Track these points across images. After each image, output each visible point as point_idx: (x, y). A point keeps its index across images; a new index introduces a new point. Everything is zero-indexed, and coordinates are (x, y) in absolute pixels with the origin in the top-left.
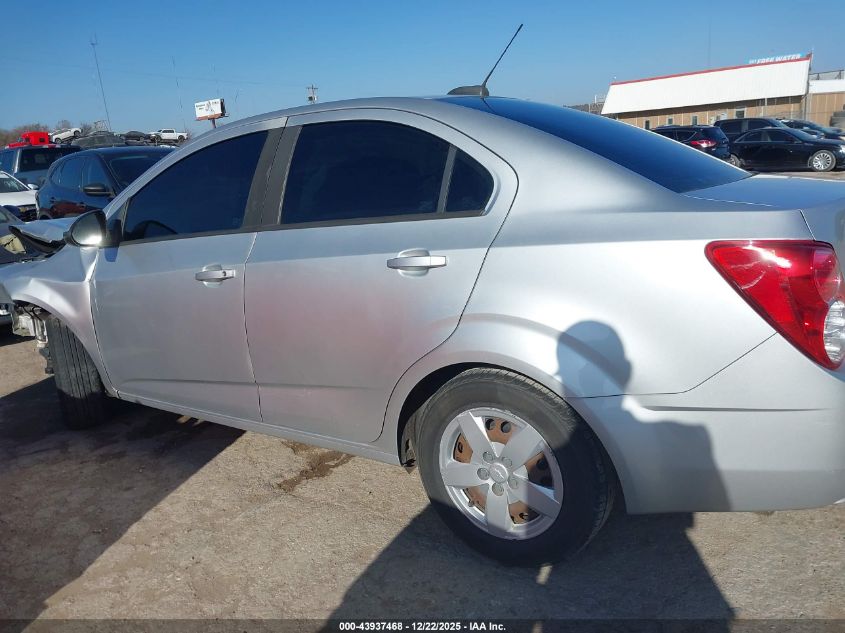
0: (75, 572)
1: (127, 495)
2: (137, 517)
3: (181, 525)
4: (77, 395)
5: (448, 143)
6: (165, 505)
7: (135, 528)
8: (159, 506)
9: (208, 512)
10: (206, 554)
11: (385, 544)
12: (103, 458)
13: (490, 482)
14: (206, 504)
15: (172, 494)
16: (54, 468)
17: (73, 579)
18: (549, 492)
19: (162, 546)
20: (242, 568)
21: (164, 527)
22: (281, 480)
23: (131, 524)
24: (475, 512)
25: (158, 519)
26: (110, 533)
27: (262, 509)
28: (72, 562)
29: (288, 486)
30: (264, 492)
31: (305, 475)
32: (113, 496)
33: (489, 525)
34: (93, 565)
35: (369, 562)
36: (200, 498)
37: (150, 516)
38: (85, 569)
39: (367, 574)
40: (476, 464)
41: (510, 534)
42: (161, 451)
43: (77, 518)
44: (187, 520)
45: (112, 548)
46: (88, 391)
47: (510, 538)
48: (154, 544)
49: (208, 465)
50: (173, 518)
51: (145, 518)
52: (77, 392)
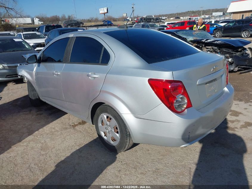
0: (20, 141)
1: (38, 124)
2: (38, 130)
3: (46, 133)
4: (33, 99)
5: (103, 46)
6: (45, 128)
7: (36, 132)
8: (44, 128)
9: (53, 130)
10: (48, 140)
11: (87, 142)
12: (38, 115)
13: (108, 131)
14: (54, 128)
15: (48, 125)
16: (27, 116)
17: (19, 142)
18: (118, 135)
19: (40, 137)
20: (54, 145)
21: (42, 133)
22: (73, 124)
23: (36, 131)
24: (105, 138)
25: (42, 131)
26: (30, 133)
27: (65, 131)
28: (20, 139)
29: (74, 126)
30: (68, 127)
31: (80, 124)
32: (35, 124)
33: (108, 141)
34: (24, 140)
35: (81, 147)
36: (53, 127)
37: (41, 130)
38: (22, 140)
39: (79, 150)
40: (105, 126)
41: (111, 144)
42: (50, 114)
43: (26, 129)
44: (48, 132)
45: (30, 136)
46: (36, 98)
47: (111, 145)
48: (39, 137)
49: (59, 119)
50: (45, 131)
51: (39, 130)
52: (33, 98)
